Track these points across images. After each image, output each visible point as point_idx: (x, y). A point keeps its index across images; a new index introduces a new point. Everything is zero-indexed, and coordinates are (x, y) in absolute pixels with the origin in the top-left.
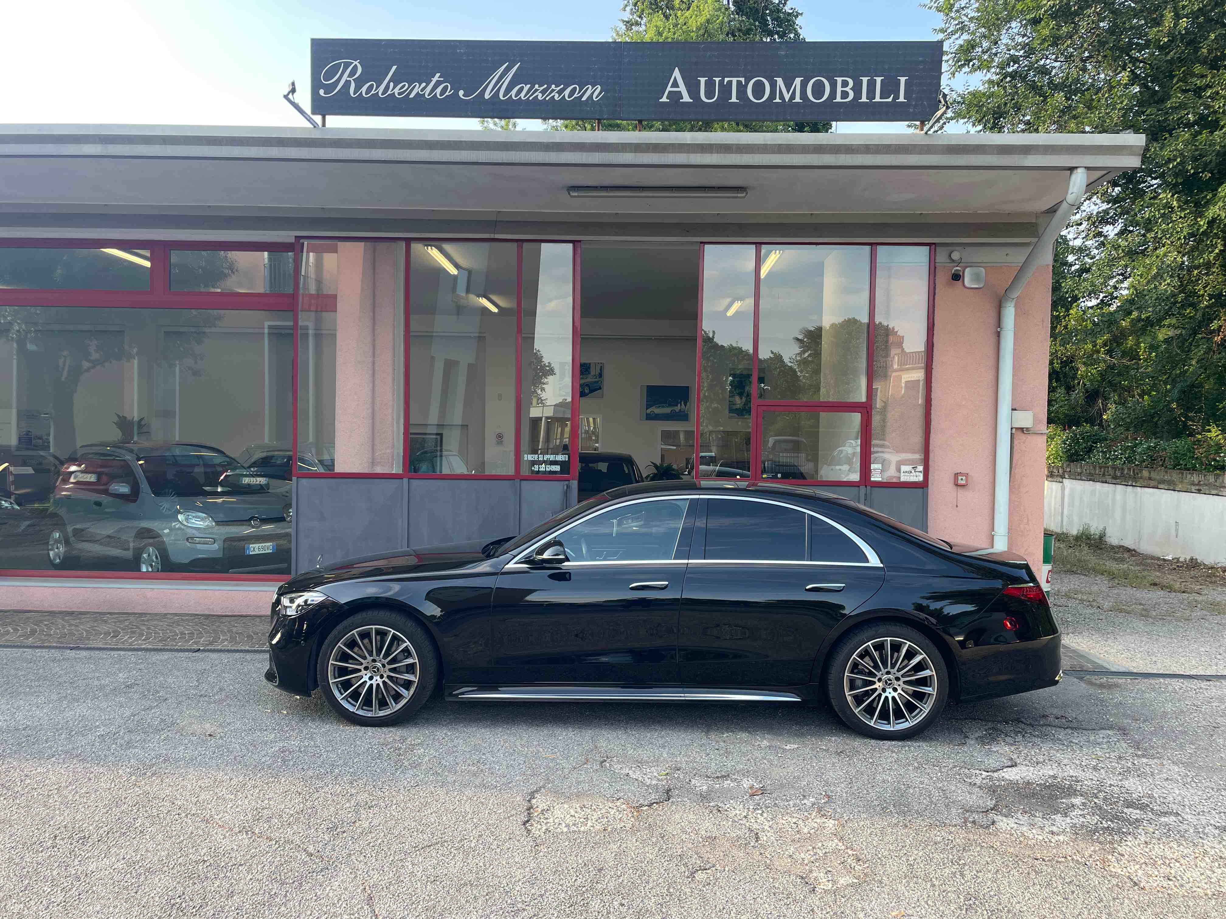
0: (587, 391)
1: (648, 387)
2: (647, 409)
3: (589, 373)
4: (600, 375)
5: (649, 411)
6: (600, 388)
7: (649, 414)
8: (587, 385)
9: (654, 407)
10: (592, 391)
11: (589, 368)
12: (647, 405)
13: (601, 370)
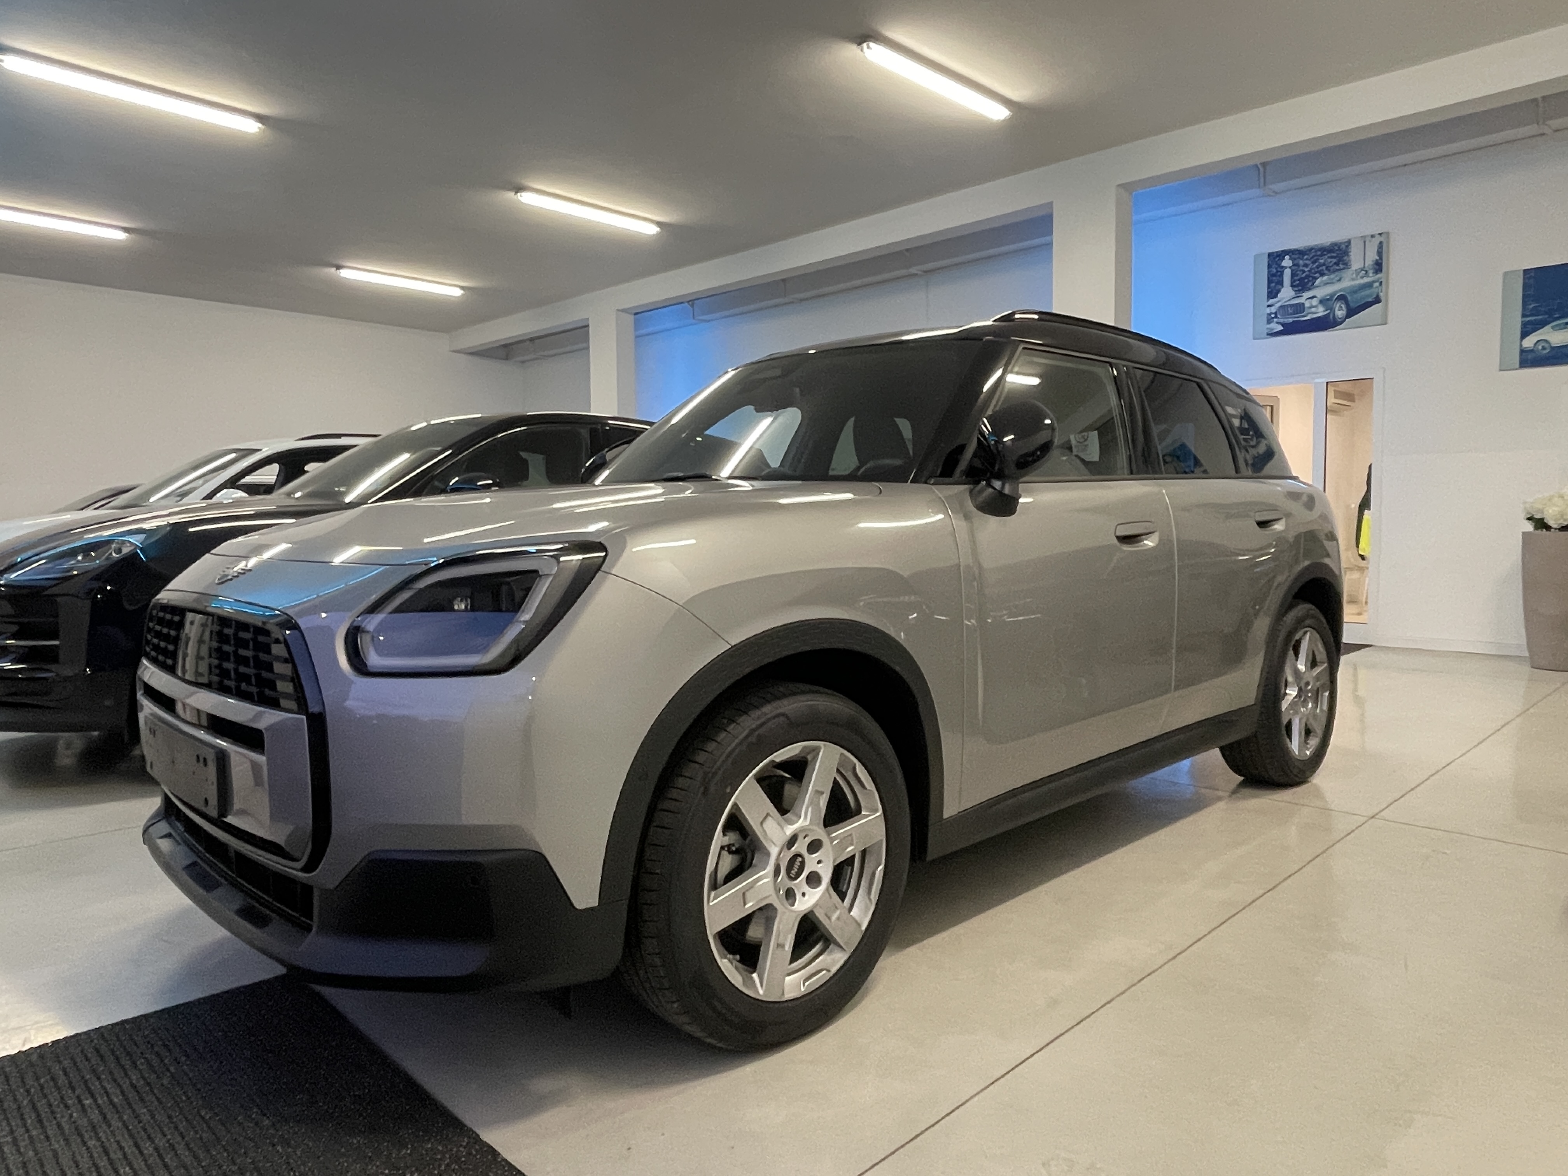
0: (1340, 313)
1: (1525, 271)
2: (1524, 335)
3: (1347, 265)
4: (1378, 267)
5: (1529, 342)
6: (1377, 300)
7: (1532, 351)
8: (1342, 298)
9: (1548, 328)
10: (1352, 312)
11: (1346, 253)
12: (1524, 325)
13: (1380, 253)
